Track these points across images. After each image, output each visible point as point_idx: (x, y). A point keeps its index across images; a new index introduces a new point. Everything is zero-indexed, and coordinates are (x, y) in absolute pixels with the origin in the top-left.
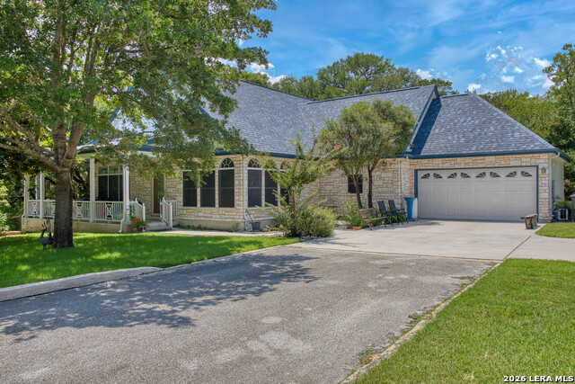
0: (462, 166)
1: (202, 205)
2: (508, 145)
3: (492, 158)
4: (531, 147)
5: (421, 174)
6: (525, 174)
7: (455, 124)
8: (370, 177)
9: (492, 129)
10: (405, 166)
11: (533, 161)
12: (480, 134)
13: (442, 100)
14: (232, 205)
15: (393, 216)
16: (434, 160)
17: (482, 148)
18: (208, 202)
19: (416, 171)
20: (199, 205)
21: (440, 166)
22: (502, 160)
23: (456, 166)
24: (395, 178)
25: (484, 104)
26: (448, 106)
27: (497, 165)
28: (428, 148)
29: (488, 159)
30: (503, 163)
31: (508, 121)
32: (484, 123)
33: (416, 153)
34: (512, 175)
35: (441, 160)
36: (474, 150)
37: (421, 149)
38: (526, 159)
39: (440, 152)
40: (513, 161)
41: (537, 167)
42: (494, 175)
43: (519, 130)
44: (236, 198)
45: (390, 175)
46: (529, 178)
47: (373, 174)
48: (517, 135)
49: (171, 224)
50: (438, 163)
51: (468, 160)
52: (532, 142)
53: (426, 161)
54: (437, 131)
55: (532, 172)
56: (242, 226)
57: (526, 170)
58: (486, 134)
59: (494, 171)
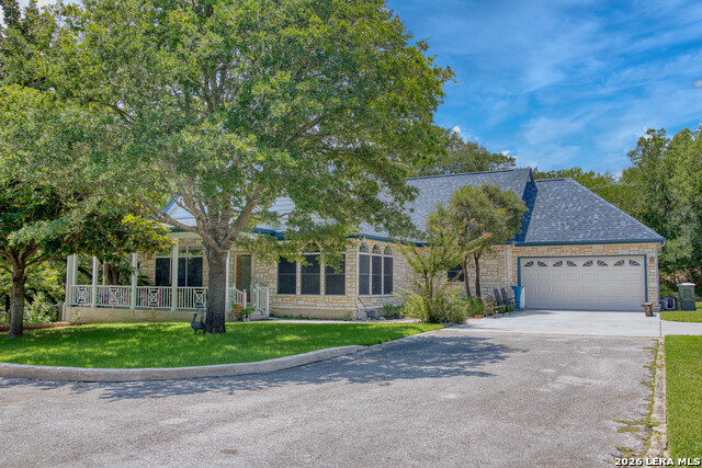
0: (569, 254)
1: (303, 292)
2: (616, 234)
3: (601, 246)
4: (639, 236)
5: (524, 262)
6: (633, 263)
7: (556, 211)
8: (477, 264)
9: (596, 216)
10: (509, 253)
11: (641, 250)
12: (584, 222)
13: (537, 184)
14: (341, 292)
15: (506, 305)
16: (539, 247)
17: (588, 236)
18: (311, 288)
19: (519, 258)
20: (298, 292)
21: (545, 254)
22: (610, 249)
23: (562, 254)
24: (500, 267)
25: (583, 191)
26: (545, 190)
27: (605, 254)
28: (531, 235)
29: (595, 247)
30: (611, 252)
31: (612, 209)
32: (587, 210)
33: (520, 239)
34: (620, 263)
35: (546, 247)
36: (581, 237)
37: (524, 235)
38: (634, 248)
39: (545, 240)
40: (621, 249)
41: (645, 256)
42: (601, 264)
43: (624, 219)
44: (347, 284)
45: (495, 262)
46: (637, 267)
47: (480, 261)
48: (623, 223)
49: (268, 313)
50: (543, 250)
51: (575, 248)
52: (640, 230)
53: (530, 248)
54: (538, 217)
55: (640, 261)
56: (355, 314)
57: (633, 259)
58: (591, 222)
59: (601, 259)
